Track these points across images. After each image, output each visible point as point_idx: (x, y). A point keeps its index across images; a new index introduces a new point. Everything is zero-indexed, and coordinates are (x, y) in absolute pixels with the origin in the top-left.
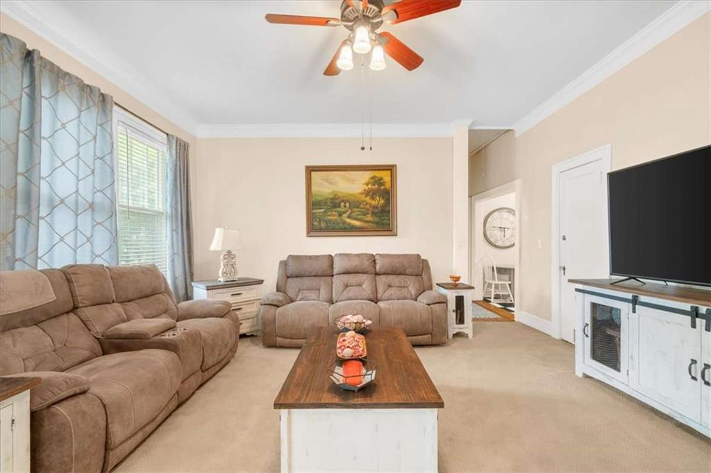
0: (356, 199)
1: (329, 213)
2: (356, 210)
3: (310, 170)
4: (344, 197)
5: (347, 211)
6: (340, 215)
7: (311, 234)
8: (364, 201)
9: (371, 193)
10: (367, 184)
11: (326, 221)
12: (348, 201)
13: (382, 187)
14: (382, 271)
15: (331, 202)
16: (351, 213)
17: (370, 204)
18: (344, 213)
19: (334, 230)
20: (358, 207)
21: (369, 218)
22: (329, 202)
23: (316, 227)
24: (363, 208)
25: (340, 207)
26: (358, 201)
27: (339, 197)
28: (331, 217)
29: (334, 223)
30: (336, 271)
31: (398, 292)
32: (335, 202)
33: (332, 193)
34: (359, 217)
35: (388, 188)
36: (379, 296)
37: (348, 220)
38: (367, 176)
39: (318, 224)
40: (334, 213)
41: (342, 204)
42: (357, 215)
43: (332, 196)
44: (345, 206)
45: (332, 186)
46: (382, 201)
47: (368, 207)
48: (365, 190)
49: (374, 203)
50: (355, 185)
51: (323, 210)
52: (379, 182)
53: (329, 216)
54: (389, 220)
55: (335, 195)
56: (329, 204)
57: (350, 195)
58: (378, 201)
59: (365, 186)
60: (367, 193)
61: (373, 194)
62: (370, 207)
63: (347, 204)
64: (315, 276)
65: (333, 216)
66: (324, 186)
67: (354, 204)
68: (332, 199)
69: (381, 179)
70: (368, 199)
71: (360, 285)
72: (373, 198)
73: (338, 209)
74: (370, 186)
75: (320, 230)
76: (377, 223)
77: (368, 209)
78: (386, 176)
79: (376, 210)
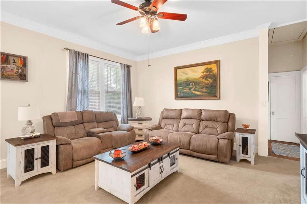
0: (198, 81)
1: (185, 89)
2: (197, 86)
3: (176, 69)
4: (192, 80)
5: (193, 87)
6: (190, 89)
7: (177, 99)
8: (202, 82)
9: (205, 77)
10: (203, 73)
11: (184, 93)
12: (193, 82)
13: (212, 73)
14: (204, 118)
15: (186, 83)
16: (195, 88)
17: (205, 83)
18: (192, 88)
19: (187, 97)
20: (198, 85)
21: (204, 90)
22: (184, 83)
23: (179, 96)
24: (202, 85)
25: (189, 85)
26: (198, 82)
27: (189, 80)
28: (186, 91)
29: (187, 93)
30: (182, 117)
31: (210, 131)
32: (187, 83)
33: (186, 78)
34: (199, 90)
35: (214, 73)
36: (200, 131)
37: (194, 92)
38: (203, 68)
39: (180, 94)
40: (187, 88)
41: (191, 84)
42: (198, 89)
43: (186, 80)
44: (192, 85)
45: (186, 75)
46: (211, 81)
47: (204, 84)
48: (202, 76)
49: (206, 82)
50: (197, 74)
51: (182, 87)
52: (209, 70)
53: (185, 90)
54: (215, 91)
55: (188, 80)
56: (185, 84)
57: (195, 79)
58: (210, 81)
59: (202, 73)
60: (203, 77)
61: (206, 78)
62: (205, 84)
63: (193, 84)
64: (173, 119)
65: (187, 90)
66: (183, 76)
67: (196, 83)
68: (186, 82)
69: (211, 69)
70: (204, 80)
71: (192, 125)
72: (206, 80)
73: (189, 86)
74: (205, 73)
75: (181, 97)
76: (208, 93)
77: (203, 86)
78: (214, 67)
79: (208, 86)
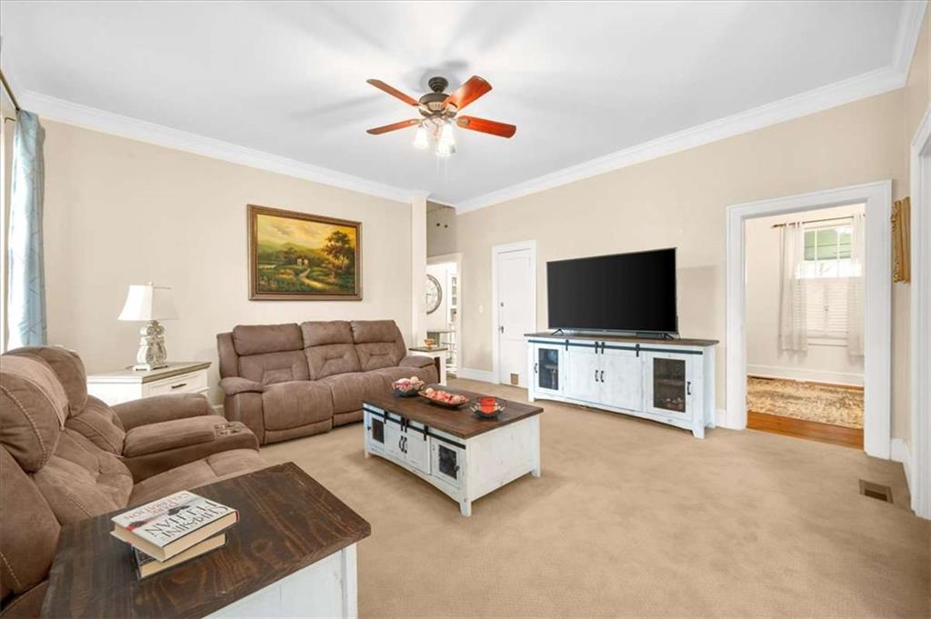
0: (317, 256)
1: (282, 271)
2: (315, 269)
3: (254, 211)
4: (302, 252)
5: (305, 270)
6: (297, 273)
7: (256, 297)
8: (327, 260)
9: (334, 251)
10: (330, 240)
11: (278, 281)
12: (306, 257)
13: (347, 246)
15: (285, 258)
16: (311, 272)
17: (333, 264)
18: (302, 272)
19: (288, 292)
20: (319, 266)
21: (332, 279)
22: (282, 256)
23: (263, 287)
24: (326, 268)
25: (296, 263)
26: (318, 259)
27: (296, 251)
28: (284, 276)
29: (288, 283)
32: (289, 257)
33: (287, 244)
34: (321, 278)
35: (351, 246)
37: (307, 281)
38: (329, 230)
39: (266, 284)
40: (288, 271)
41: (300, 260)
42: (318, 275)
43: (286, 250)
44: (303, 264)
45: (285, 236)
46: (346, 262)
47: (331, 266)
48: (327, 246)
49: (337, 262)
50: (316, 239)
51: (273, 266)
52: (342, 238)
53: (282, 274)
54: (354, 283)
55: (291, 249)
56: (283, 259)
57: (312, 251)
58: (343, 261)
59: (327, 242)
60: (330, 250)
61: (337, 252)
62: (334, 267)
63: (306, 262)
65: (287, 275)
66: (275, 235)
67: (315, 262)
68: (286, 253)
69: (345, 236)
70: (330, 257)
72: (336, 257)
73: (294, 266)
74: (333, 243)
75: (270, 292)
76: (341, 286)
77: (330, 269)
78: (350, 233)
79: (340, 271)
